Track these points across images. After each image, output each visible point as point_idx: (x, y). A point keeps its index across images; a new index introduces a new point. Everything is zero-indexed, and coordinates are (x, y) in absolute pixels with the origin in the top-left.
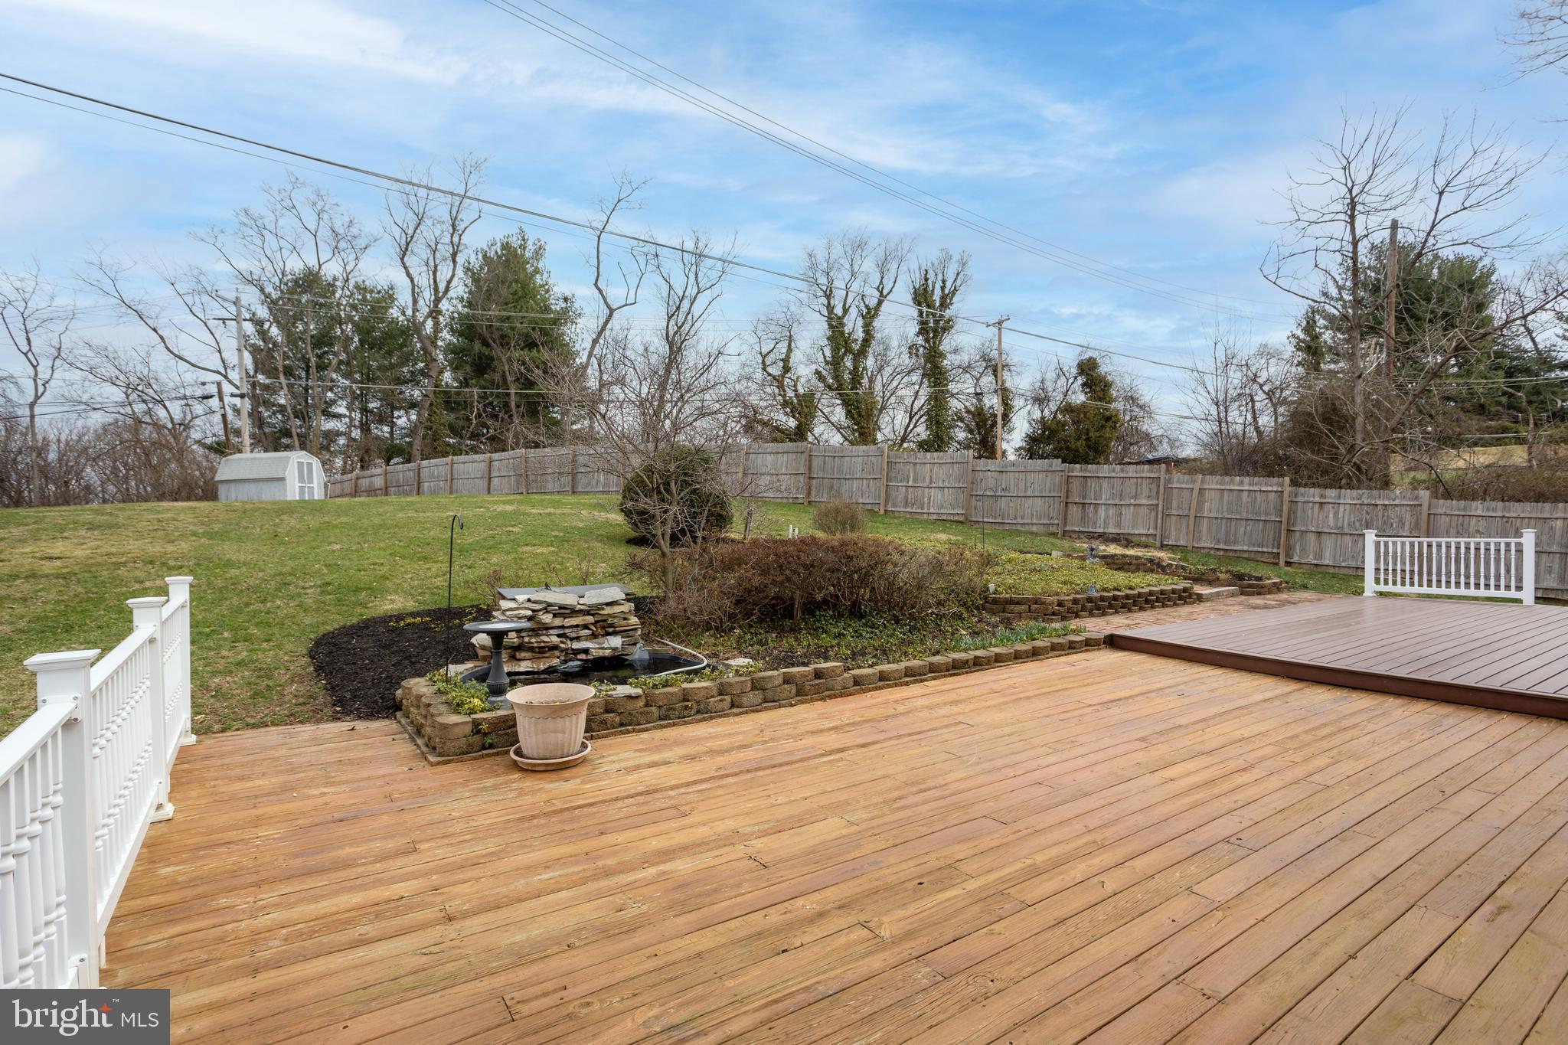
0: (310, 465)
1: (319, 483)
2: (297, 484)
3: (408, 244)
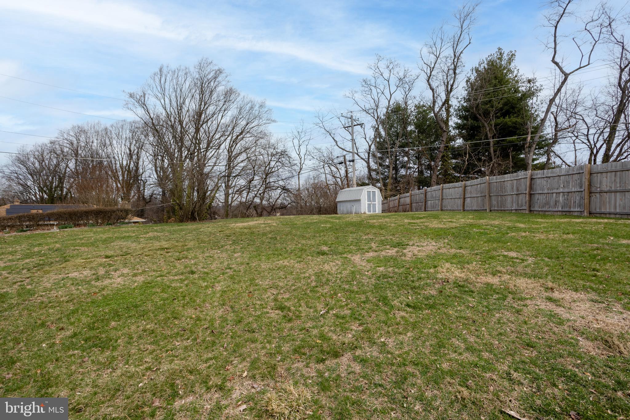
0: (374, 192)
1: (379, 202)
2: (367, 203)
3: (431, 72)
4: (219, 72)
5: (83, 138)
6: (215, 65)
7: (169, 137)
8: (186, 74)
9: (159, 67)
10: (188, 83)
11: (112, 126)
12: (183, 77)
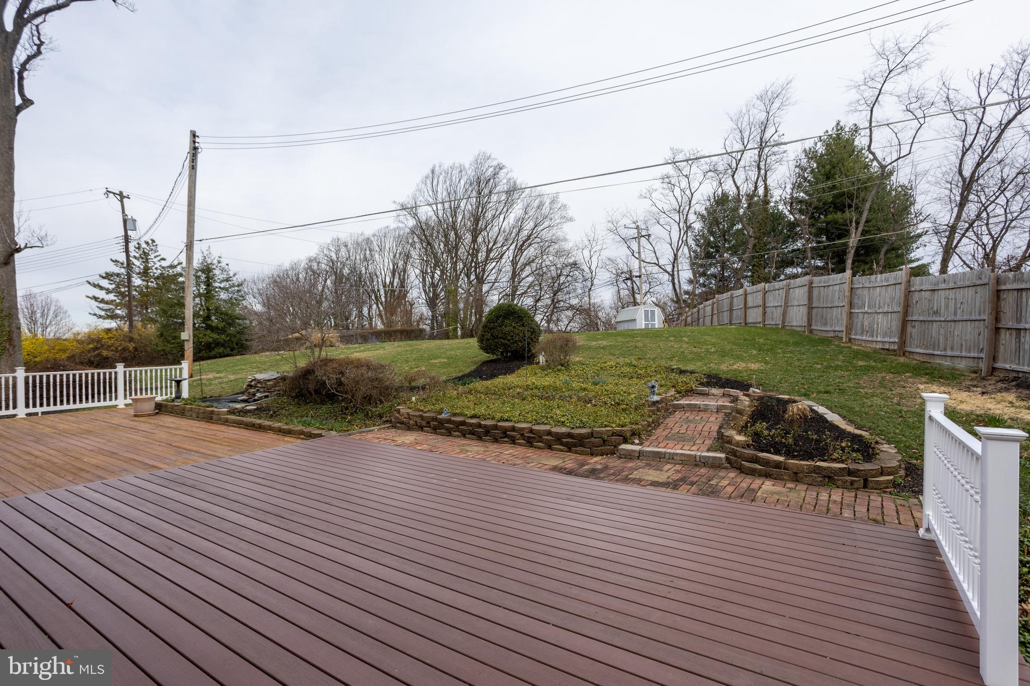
0: (652, 311)
1: (659, 321)
2: (644, 321)
4: (500, 167)
5: (343, 253)
6: (495, 159)
7: (439, 246)
8: (461, 172)
9: (431, 168)
10: (462, 182)
11: (374, 235)
12: (457, 176)
